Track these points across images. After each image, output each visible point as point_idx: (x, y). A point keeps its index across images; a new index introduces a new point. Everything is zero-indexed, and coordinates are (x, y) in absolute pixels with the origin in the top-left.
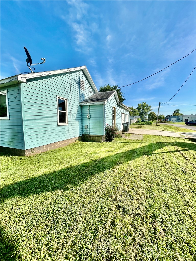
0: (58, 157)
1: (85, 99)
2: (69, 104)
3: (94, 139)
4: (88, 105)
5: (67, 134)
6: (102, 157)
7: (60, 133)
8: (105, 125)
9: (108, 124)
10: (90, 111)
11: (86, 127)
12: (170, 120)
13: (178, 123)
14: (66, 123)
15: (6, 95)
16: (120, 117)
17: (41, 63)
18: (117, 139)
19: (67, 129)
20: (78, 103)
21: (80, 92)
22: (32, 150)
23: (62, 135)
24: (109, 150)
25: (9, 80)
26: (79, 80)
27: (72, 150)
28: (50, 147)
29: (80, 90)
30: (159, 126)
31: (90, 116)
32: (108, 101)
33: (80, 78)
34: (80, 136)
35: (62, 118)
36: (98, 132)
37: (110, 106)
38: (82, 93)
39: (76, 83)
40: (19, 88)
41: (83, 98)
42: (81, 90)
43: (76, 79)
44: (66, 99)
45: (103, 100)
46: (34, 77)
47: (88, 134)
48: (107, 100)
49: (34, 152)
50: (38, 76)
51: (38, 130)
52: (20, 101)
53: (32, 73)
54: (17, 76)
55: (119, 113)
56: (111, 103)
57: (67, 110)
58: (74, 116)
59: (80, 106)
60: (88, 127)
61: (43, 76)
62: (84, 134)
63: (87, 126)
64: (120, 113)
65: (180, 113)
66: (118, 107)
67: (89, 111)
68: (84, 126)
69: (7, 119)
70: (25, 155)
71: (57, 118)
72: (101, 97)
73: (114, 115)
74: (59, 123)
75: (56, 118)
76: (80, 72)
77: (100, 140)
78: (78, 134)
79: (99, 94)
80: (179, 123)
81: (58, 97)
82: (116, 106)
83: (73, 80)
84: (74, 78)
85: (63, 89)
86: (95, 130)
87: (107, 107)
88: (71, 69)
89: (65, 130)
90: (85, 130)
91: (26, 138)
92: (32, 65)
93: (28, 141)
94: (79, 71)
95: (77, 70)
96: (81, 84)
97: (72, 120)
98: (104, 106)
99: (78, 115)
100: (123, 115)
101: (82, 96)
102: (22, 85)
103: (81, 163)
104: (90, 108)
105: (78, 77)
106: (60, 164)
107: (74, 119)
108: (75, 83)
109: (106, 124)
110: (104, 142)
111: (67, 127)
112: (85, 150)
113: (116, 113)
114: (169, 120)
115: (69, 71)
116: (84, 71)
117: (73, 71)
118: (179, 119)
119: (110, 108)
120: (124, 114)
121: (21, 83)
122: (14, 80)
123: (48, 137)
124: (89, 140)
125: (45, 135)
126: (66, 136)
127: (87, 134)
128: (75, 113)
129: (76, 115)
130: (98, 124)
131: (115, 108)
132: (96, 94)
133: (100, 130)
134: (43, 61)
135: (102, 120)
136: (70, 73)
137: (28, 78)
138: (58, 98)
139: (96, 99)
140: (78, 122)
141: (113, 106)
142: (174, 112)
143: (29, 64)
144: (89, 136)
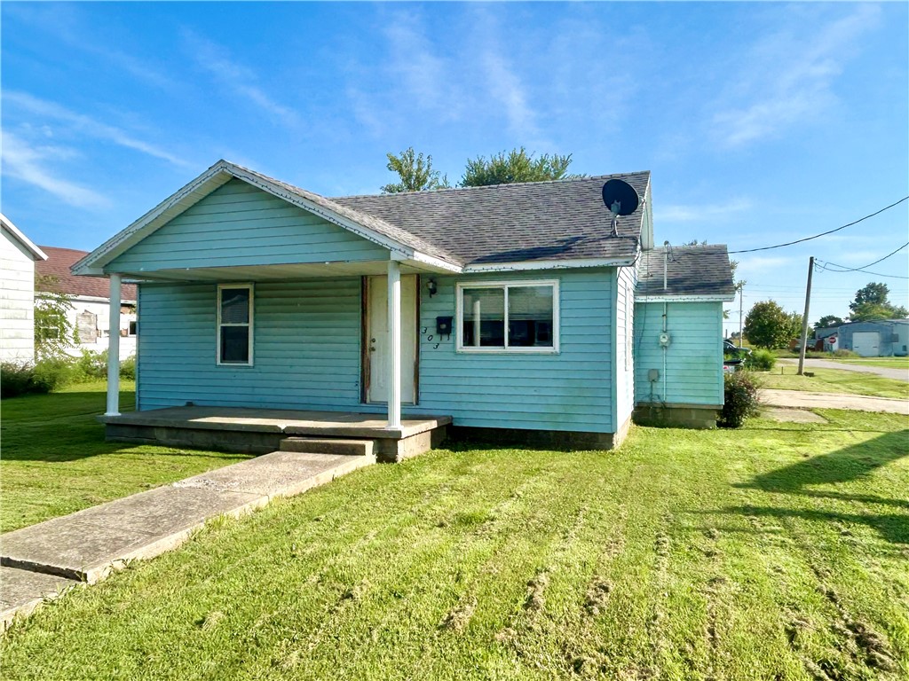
3: (682, 417)
4: (663, 303)
10: (672, 320)
11: (654, 377)
12: (847, 344)
13: (887, 360)
30: (811, 375)
31: (671, 340)
36: (701, 394)
47: (662, 400)
60: (659, 376)
63: (658, 372)
65: (892, 305)
68: (645, 372)
69: (552, 354)
70: (610, 447)
77: (709, 423)
80: (894, 361)
86: (689, 386)
90: (648, 385)
104: (671, 314)
114: (840, 347)
118: (895, 338)
124: (662, 421)
127: (656, 400)
130: (702, 367)
133: (707, 387)
135: (715, 353)
142: (859, 299)
144: (665, 408)
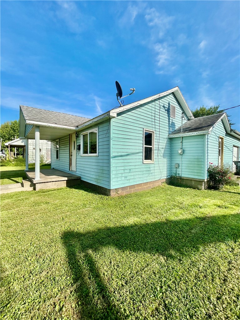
0: (146, 204)
1: (176, 129)
2: (156, 137)
3: (189, 183)
4: (181, 137)
5: (152, 175)
6: (211, 215)
7: (145, 172)
8: (207, 164)
9: (212, 164)
10: (184, 144)
11: (177, 166)
14: (151, 160)
15: (97, 132)
16: (231, 152)
17: (130, 94)
18: (228, 187)
19: (153, 168)
20: (166, 135)
21: (169, 121)
22: (117, 190)
23: (147, 175)
24: (219, 204)
25: (102, 117)
26: (169, 106)
27: (161, 196)
28: (134, 189)
29: (169, 119)
31: (183, 152)
32: (214, 129)
33: (170, 103)
34: (167, 178)
35: (148, 154)
36: (196, 174)
37: (215, 137)
38: (172, 122)
39: (166, 110)
40: (110, 124)
41: (173, 129)
42: (171, 118)
43: (165, 106)
44: (153, 131)
45: (204, 128)
46: (124, 110)
47: (180, 175)
48: (212, 128)
49: (119, 193)
50: (127, 109)
51: (123, 168)
52: (109, 137)
53: (121, 106)
54: (109, 111)
55: (229, 146)
56: (216, 132)
57: (153, 145)
58: (161, 152)
59: (169, 138)
60: (179, 166)
61: (132, 107)
62: (174, 175)
63: (179, 164)
64: (231, 146)
66: (227, 137)
67: (182, 144)
68: (174, 164)
69: (96, 156)
70: (110, 195)
71: (143, 154)
72: (200, 124)
73: (220, 149)
74: (144, 160)
75: (141, 154)
76: (170, 96)
77: (199, 186)
78: (166, 175)
79: (195, 121)
81: (145, 129)
82: (225, 136)
83: (162, 107)
84: (163, 105)
85: (151, 120)
86: (190, 171)
87: (211, 138)
88: (161, 94)
89: (150, 169)
90: (175, 169)
91: (112, 176)
92: (121, 98)
93: (114, 180)
94: (170, 94)
95: (167, 94)
96: (171, 111)
97: (159, 157)
98: (206, 136)
99: (166, 150)
100: (235, 149)
101: (171, 125)
102: (112, 120)
103: (180, 218)
104: (184, 141)
105: (168, 102)
106: (150, 214)
107: (161, 156)
108: (164, 111)
109: (209, 162)
110: (206, 189)
111: (153, 166)
112: (179, 199)
113: (224, 146)
115: (158, 97)
116: (175, 94)
117: (163, 96)
119: (215, 139)
120: (237, 147)
121: (111, 118)
122: (106, 116)
123: (132, 177)
124: (180, 184)
125: (130, 174)
126: (151, 177)
127: (177, 175)
128: (163, 148)
129: (164, 150)
130: (196, 163)
131: (222, 139)
132: (191, 121)
133: (198, 171)
134: (132, 91)
135: (202, 157)
136: (159, 99)
137: (118, 112)
138: (144, 131)
139: (193, 127)
140: (165, 160)
141: (220, 136)
143: (119, 97)
144: (181, 178)
